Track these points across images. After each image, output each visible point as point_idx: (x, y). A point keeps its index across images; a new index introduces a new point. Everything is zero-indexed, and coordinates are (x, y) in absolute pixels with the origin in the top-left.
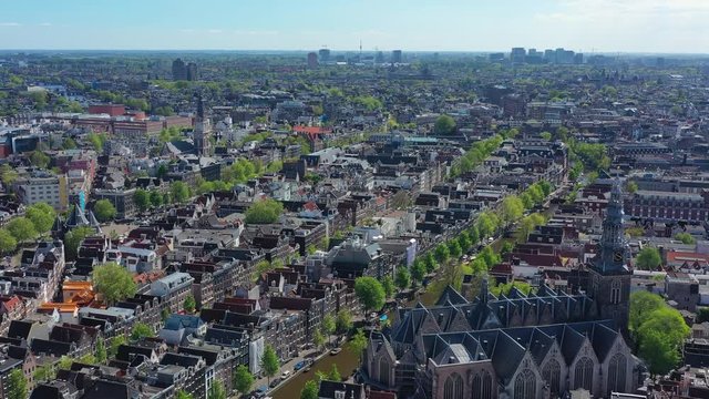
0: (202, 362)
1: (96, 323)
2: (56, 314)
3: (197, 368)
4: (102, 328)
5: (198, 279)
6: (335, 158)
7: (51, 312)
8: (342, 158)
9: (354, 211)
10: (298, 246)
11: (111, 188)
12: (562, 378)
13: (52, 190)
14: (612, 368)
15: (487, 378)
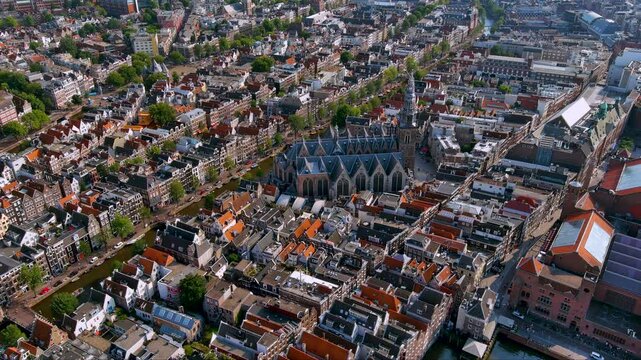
0: (189, 165)
1: (148, 138)
2: (131, 132)
3: (186, 169)
4: (151, 141)
5: (208, 113)
6: (325, 18)
7: (127, 131)
8: (330, 19)
9: (316, 64)
10: (275, 89)
11: (184, 42)
12: (367, 181)
13: (148, 44)
14: (394, 178)
15: (326, 181)
